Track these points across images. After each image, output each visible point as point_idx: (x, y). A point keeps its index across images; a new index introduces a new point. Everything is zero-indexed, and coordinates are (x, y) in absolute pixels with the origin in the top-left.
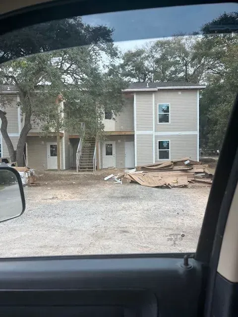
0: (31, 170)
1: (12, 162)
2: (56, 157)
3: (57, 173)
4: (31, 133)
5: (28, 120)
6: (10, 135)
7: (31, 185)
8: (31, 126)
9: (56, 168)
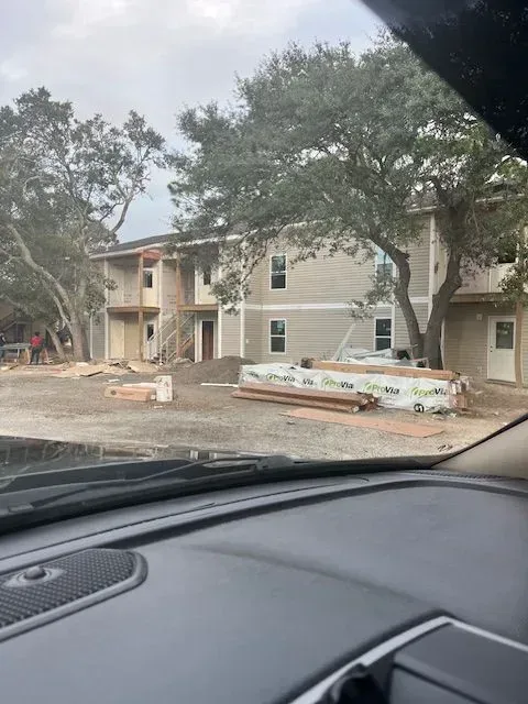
0: (463, 378)
1: (416, 358)
2: (512, 352)
3: (516, 392)
4: (460, 295)
5: (453, 267)
6: (413, 300)
7: (462, 413)
8: (461, 280)
9: (513, 379)
